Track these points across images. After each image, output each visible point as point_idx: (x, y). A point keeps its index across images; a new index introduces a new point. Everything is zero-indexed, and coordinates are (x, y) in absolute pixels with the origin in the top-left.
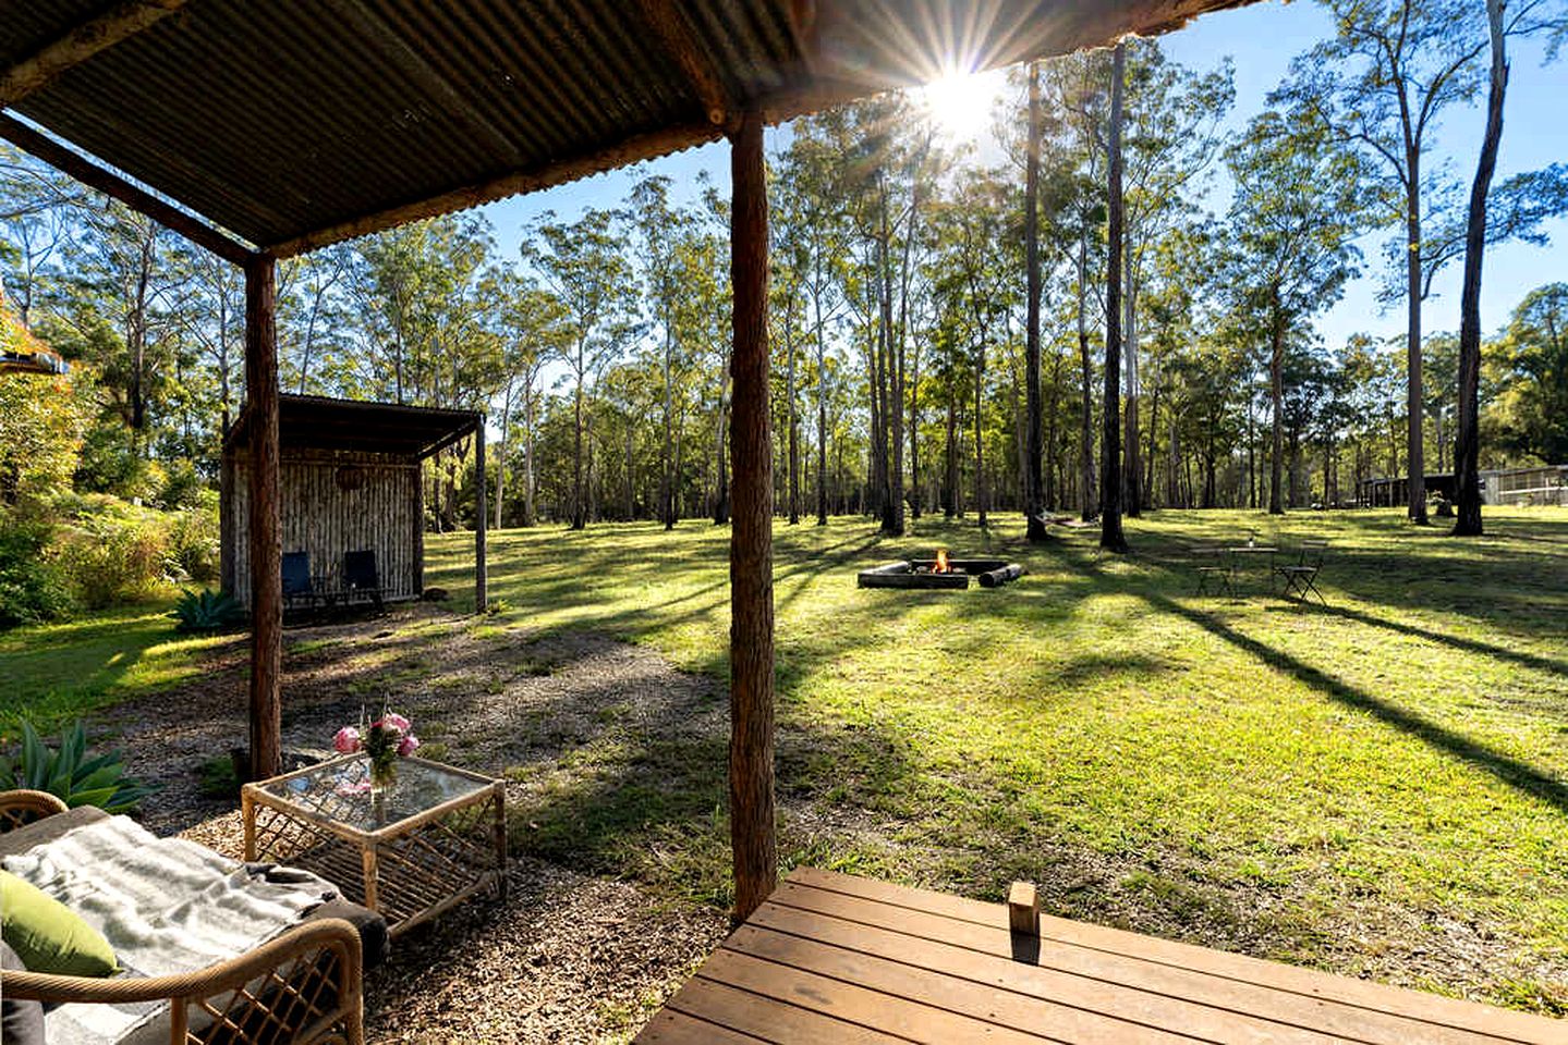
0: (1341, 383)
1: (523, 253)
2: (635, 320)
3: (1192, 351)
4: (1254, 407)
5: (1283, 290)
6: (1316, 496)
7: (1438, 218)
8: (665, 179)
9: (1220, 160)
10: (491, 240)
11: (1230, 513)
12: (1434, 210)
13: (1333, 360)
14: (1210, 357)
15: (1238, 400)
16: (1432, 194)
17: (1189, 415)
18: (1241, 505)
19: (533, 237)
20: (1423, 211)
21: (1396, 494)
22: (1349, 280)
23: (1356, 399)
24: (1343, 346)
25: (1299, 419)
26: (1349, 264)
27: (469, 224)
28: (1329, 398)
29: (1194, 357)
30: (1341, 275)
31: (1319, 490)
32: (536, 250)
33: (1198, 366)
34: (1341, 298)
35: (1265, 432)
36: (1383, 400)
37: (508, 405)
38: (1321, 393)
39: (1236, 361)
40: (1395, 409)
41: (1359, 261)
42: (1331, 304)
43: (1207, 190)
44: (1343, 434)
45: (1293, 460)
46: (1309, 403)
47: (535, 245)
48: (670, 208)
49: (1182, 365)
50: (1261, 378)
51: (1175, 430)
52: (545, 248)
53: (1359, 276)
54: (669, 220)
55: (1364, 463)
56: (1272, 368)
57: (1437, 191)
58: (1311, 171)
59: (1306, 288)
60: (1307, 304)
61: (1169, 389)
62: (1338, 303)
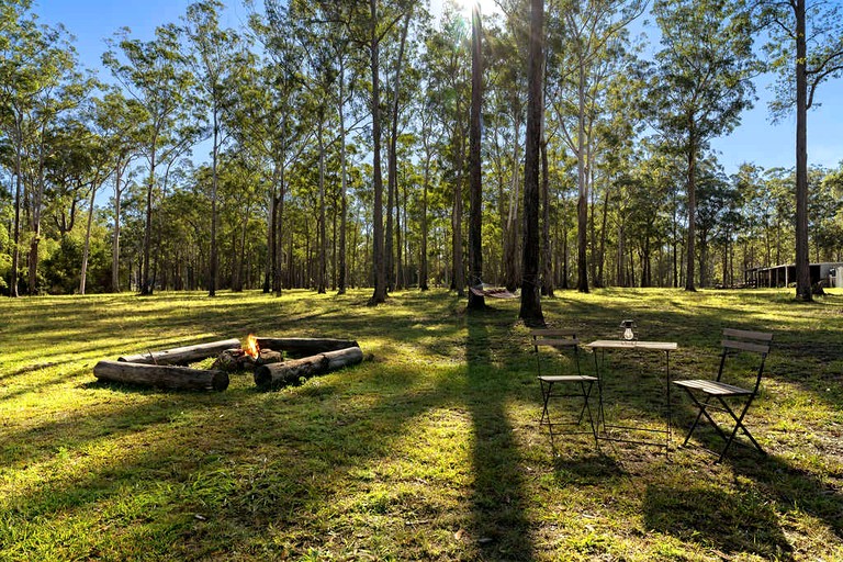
0: (736, 198)
1: (105, 62)
2: (203, 124)
3: (635, 172)
4: (677, 215)
5: (696, 117)
6: (718, 280)
7: (820, 38)
8: (218, 4)
9: (651, 12)
10: (73, 49)
11: (661, 290)
12: (818, 31)
13: (730, 182)
14: (647, 176)
15: (666, 209)
16: (816, 17)
17: (632, 218)
18: (668, 285)
19: (113, 49)
20: (809, 32)
21: (774, 278)
22: (744, 109)
23: (745, 211)
24: (736, 172)
25: (707, 224)
26: (745, 97)
27: (49, 32)
28: (727, 209)
29: (636, 177)
30: (738, 105)
31: (720, 276)
32: (116, 61)
33: (638, 182)
34: (738, 124)
35: (683, 232)
36: (761, 214)
37: (119, 192)
38: (721, 205)
39: (664, 180)
40: (769, 221)
41: (752, 95)
42: (731, 130)
43: (643, 45)
44: (735, 237)
45: (703, 252)
46: (713, 213)
47: (115, 57)
48: (221, 27)
49: (626, 181)
50: (681, 194)
51: (622, 228)
52: (123, 59)
53: (752, 107)
54: (219, 37)
55: (749, 258)
56: (689, 187)
57: (820, 15)
58: (716, 25)
59: (713, 116)
60: (714, 128)
61: (618, 198)
62: (736, 129)
